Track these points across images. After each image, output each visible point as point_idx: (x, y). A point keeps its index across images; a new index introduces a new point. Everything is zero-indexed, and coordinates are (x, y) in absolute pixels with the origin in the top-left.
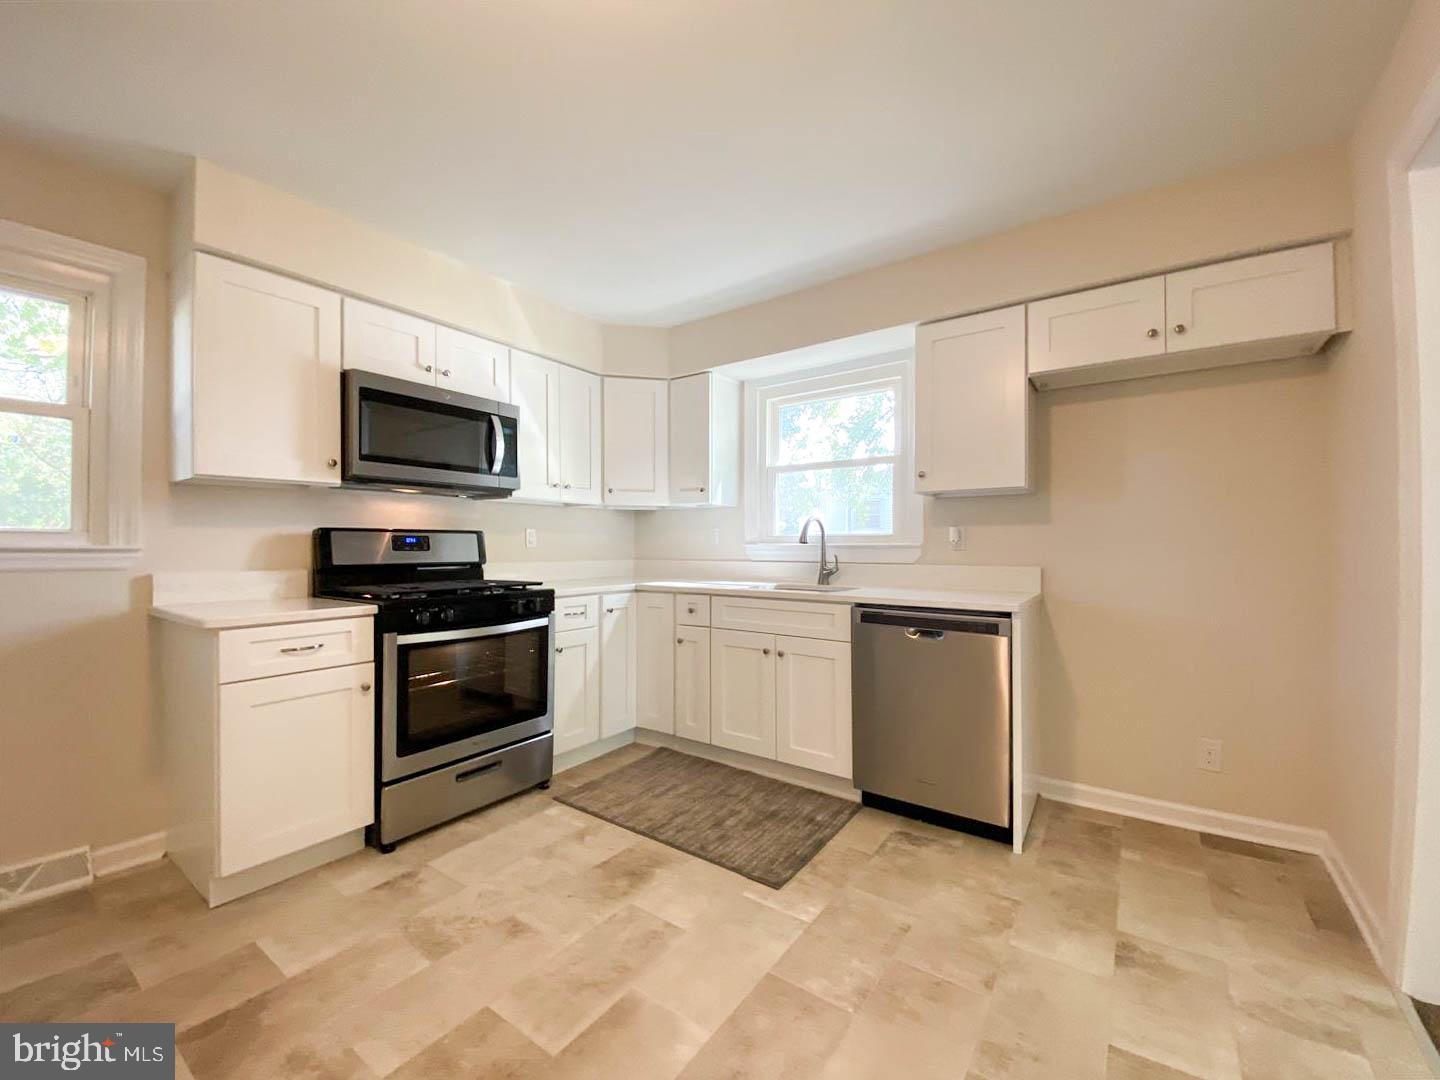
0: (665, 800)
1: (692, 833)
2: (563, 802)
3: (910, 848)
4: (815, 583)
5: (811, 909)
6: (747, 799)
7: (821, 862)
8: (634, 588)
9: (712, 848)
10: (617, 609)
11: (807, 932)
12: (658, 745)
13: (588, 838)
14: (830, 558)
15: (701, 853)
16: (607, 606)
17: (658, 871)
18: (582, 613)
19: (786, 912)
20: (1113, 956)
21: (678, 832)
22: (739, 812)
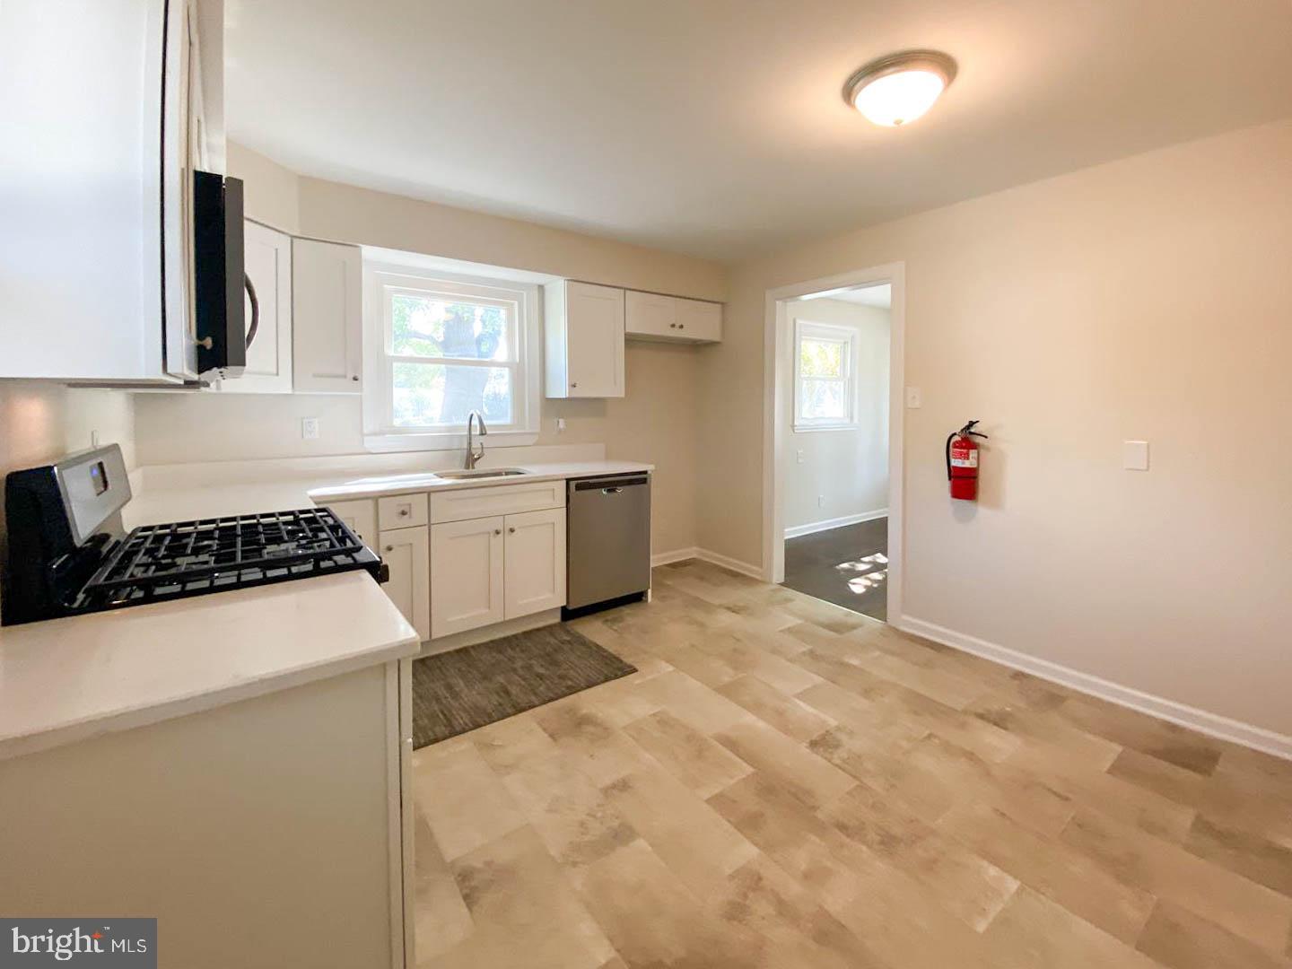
5: (664, 665)
20: (732, 613)
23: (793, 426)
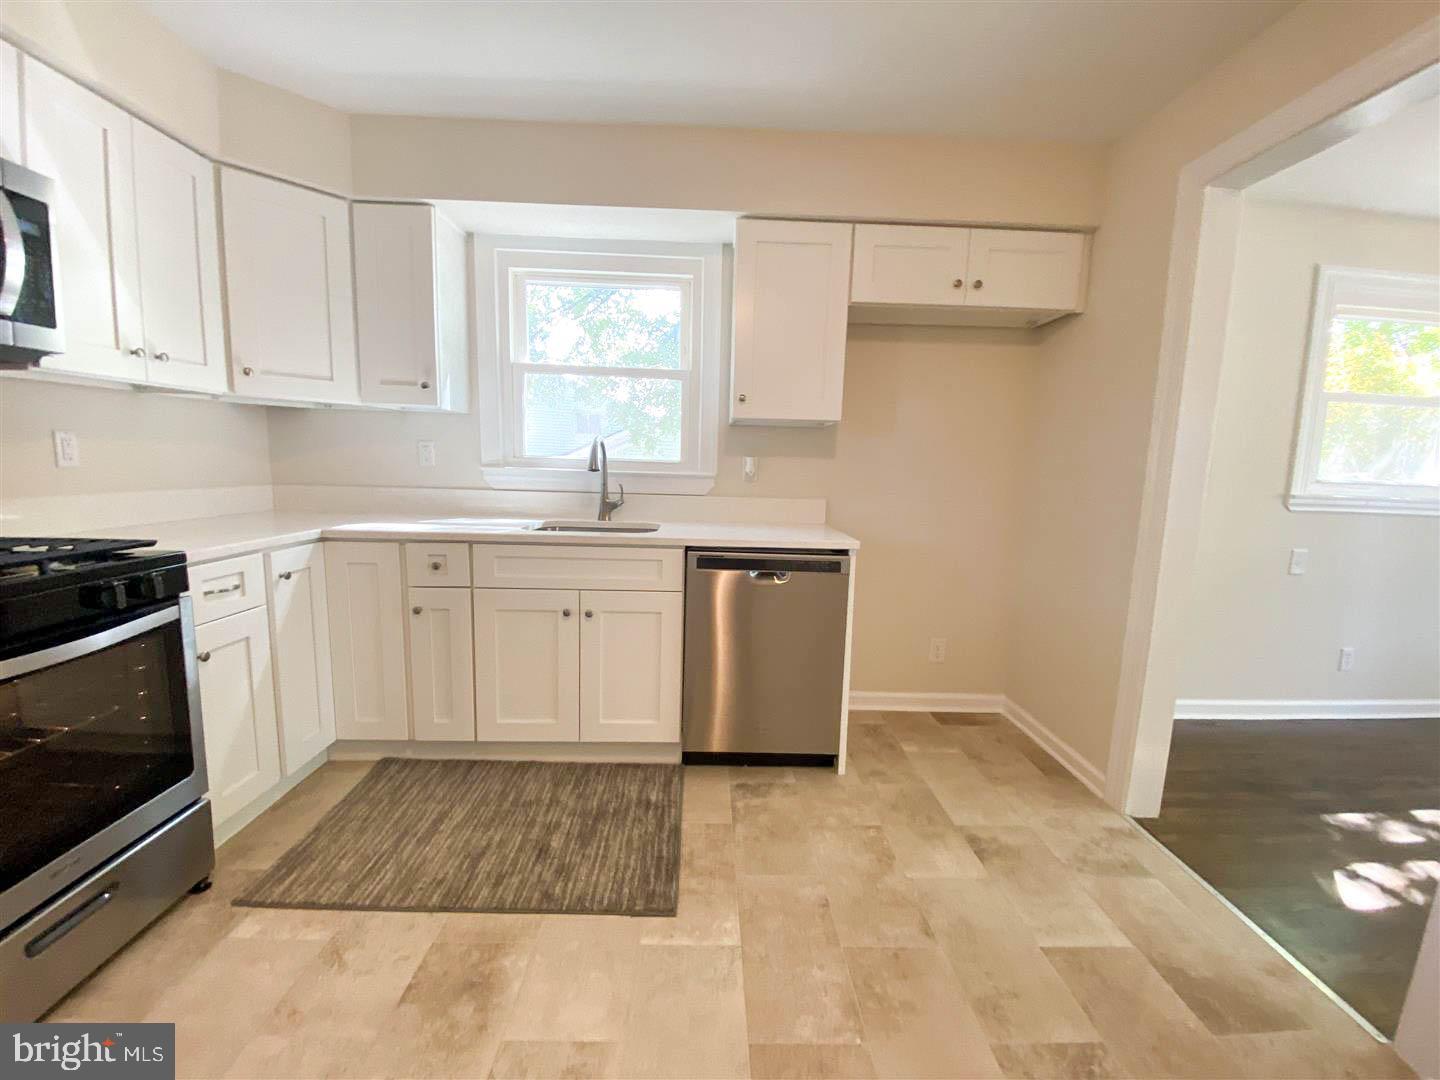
0: (442, 840)
1: (515, 880)
2: (261, 905)
3: (756, 801)
4: (593, 520)
5: (728, 925)
6: (554, 801)
7: (691, 854)
8: (317, 536)
9: (558, 890)
10: (297, 571)
11: (745, 958)
12: (377, 756)
13: (349, 956)
14: (612, 487)
15: (548, 904)
16: (278, 568)
17: (507, 962)
18: (236, 587)
19: (705, 943)
20: (973, 853)
21: (497, 884)
22: (558, 825)
23: (1286, 497)
